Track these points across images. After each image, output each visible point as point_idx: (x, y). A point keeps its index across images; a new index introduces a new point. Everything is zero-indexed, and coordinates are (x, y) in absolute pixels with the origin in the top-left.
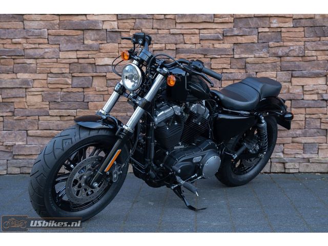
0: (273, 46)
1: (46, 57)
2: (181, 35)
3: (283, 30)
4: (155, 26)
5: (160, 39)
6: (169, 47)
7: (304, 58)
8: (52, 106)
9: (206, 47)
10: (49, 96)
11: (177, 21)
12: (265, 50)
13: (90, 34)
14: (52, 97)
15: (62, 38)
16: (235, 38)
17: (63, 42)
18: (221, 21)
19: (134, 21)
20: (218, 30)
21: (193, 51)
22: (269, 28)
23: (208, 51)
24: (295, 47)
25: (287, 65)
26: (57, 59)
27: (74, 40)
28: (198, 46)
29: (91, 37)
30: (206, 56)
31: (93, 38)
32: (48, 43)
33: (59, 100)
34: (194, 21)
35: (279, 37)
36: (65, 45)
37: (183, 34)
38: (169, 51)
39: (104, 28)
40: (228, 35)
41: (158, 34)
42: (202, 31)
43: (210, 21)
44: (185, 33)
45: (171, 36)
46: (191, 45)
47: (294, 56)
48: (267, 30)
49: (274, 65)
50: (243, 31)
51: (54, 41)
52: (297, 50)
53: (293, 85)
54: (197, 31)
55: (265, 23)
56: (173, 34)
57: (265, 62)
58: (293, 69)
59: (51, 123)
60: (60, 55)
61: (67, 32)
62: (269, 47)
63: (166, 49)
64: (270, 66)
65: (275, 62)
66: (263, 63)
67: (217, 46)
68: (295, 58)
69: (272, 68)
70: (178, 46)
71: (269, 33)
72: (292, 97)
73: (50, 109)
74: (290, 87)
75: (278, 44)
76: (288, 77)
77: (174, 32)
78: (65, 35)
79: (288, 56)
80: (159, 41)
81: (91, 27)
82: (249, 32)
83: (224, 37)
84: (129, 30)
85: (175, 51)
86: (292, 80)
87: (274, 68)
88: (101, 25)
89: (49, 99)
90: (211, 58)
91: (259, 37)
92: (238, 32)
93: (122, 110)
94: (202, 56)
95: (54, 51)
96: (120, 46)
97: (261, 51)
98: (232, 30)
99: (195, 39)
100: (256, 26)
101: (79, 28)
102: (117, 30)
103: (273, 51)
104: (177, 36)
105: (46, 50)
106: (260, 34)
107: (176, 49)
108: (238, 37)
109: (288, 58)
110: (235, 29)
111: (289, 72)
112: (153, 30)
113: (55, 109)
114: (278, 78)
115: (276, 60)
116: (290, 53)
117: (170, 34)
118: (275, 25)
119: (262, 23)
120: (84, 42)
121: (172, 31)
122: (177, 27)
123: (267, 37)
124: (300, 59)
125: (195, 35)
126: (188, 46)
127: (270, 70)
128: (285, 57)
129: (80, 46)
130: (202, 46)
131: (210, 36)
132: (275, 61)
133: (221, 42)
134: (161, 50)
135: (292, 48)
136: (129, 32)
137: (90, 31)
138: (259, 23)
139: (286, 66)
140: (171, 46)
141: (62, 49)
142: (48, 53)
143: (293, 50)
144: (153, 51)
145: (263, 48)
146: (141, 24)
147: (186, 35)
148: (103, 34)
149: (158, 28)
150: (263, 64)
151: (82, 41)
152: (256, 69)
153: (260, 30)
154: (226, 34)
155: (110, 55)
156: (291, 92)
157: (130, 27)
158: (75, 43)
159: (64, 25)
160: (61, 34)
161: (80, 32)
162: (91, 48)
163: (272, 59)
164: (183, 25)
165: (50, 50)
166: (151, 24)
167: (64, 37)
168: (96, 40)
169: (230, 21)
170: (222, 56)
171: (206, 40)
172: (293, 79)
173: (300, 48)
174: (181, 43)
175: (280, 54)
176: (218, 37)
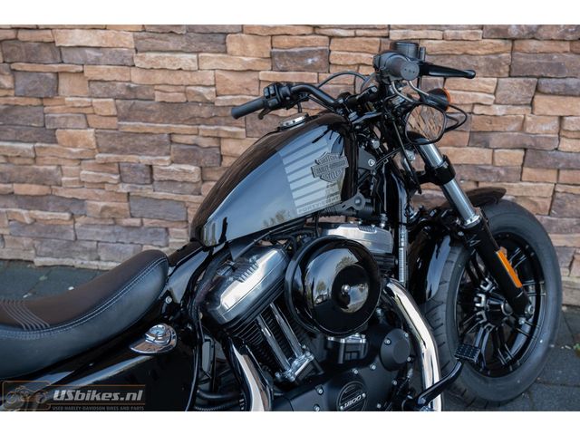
7: (576, 44)
25: (529, 61)
30: (318, 30)
47: (552, 40)
49: (492, 61)
53: (535, 113)
57: (470, 52)
58: (543, 74)
64: (482, 64)
65: (496, 54)
66: (465, 54)
68: (553, 43)
69: (487, 68)
72: (528, 143)
74: (528, 119)
76: (525, 93)
79: (533, 38)
86: (535, 100)
87: (493, 69)
90: (331, 37)
93: (128, 149)
94: (309, 29)
109: (534, 43)
111: (531, 80)
114: (498, 94)
115: (499, 46)
124: (566, 46)
127: (480, 73)
128: (524, 39)
132: (497, 50)
139: (526, 64)
150: (465, 58)
156: (528, 130)
163: (490, 44)
170: (358, 32)
172: (537, 97)
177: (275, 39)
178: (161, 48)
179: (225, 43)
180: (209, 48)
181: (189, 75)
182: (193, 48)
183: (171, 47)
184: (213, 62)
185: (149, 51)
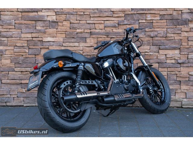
0: (148, 30)
1: (13, 37)
2: (93, 24)
3: (154, 21)
4: (78, 19)
5: (81, 26)
6: (86, 31)
7: (166, 38)
8: (16, 65)
9: (108, 31)
10: (15, 60)
11: (91, 16)
12: (143, 33)
13: (40, 23)
14: (17, 60)
15: (23, 26)
16: (125, 26)
17: (24, 28)
18: (117, 16)
19: (66, 16)
20: (115, 21)
21: (100, 34)
22: (145, 20)
23: (109, 33)
24: (161, 31)
26: (20, 38)
27: (30, 27)
28: (103, 31)
29: (40, 25)
30: (108, 37)
31: (41, 25)
32: (15, 29)
33: (21, 62)
34: (101, 16)
35: (151, 25)
36: (24, 30)
37: (94, 24)
38: (86, 33)
39: (48, 19)
40: (121, 24)
41: (80, 23)
42: (106, 22)
43: (111, 16)
44: (96, 23)
45: (88, 25)
46: (99, 30)
47: (161, 37)
48: (144, 21)
49: (148, 42)
50: (130, 21)
51: (19, 27)
52: (162, 33)
53: (160, 54)
54: (103, 22)
55: (143, 17)
56: (89, 23)
57: (143, 40)
58: (160, 45)
59: (16, 76)
60: (22, 35)
61: (26, 22)
62: (146, 31)
63: (84, 32)
64: (146, 43)
67: (115, 30)
68: (161, 38)
69: (147, 44)
70: (91, 31)
71: (146, 23)
72: (159, 61)
73: (15, 67)
74: (158, 55)
75: (151, 30)
76: (157, 49)
77: (89, 22)
78: (25, 24)
79: (157, 37)
80: (80, 27)
81: (40, 19)
82: (134, 23)
83: (119, 26)
84: (62, 21)
85: (90, 34)
86: (159, 51)
88: (46, 18)
89: (15, 61)
90: (111, 38)
91: (140, 25)
92: (127, 22)
94: (106, 37)
95: (18, 33)
96: (57, 30)
97: (141, 33)
98: (124, 22)
99: (102, 26)
100: (138, 19)
101: (33, 20)
102: (56, 21)
103: (148, 34)
104: (91, 25)
105: (14, 33)
106: (140, 24)
107: (90, 32)
108: (127, 25)
109: (157, 38)
110: (125, 21)
111: (158, 46)
112: (77, 21)
113: (18, 67)
114: (151, 50)
115: (149, 39)
116: (158, 35)
117: (87, 23)
118: (149, 19)
119: (141, 17)
120: (36, 28)
121: (88, 22)
122: (91, 20)
123: (144, 26)
124: (164, 38)
125: (102, 24)
126: (97, 31)
127: (146, 45)
128: (155, 37)
129: (33, 30)
130: (106, 31)
131: (111, 25)
132: (149, 40)
133: (117, 28)
134: (81, 33)
135: (159, 32)
136: (63, 22)
137: (39, 21)
138: (140, 17)
139: (156, 43)
140: (87, 31)
141: (23, 32)
142: (15, 34)
143: (160, 33)
144: (77, 33)
145: (142, 32)
146: (70, 17)
147: (96, 24)
148: (47, 24)
149: (80, 20)
151: (35, 27)
152: (138, 44)
153: (140, 21)
154: (120, 23)
155: (51, 36)
156: (159, 58)
157: (63, 19)
158: (31, 28)
159: (25, 18)
160: (23, 23)
161: (34, 22)
162: (40, 31)
163: (147, 39)
164: (95, 18)
165: (16, 32)
166: (76, 18)
167: (24, 25)
168: (43, 27)
169: (122, 16)
170: (117, 37)
171: (108, 27)
173: (164, 32)
174: (93, 29)
175: (152, 35)
176: (115, 25)
177: (98, 39)
178: (70, 41)
179: (86, 40)
180: (82, 41)
181: (76, 47)
182: (78, 41)
183: (72, 41)
184: (82, 45)
185: (67, 42)
